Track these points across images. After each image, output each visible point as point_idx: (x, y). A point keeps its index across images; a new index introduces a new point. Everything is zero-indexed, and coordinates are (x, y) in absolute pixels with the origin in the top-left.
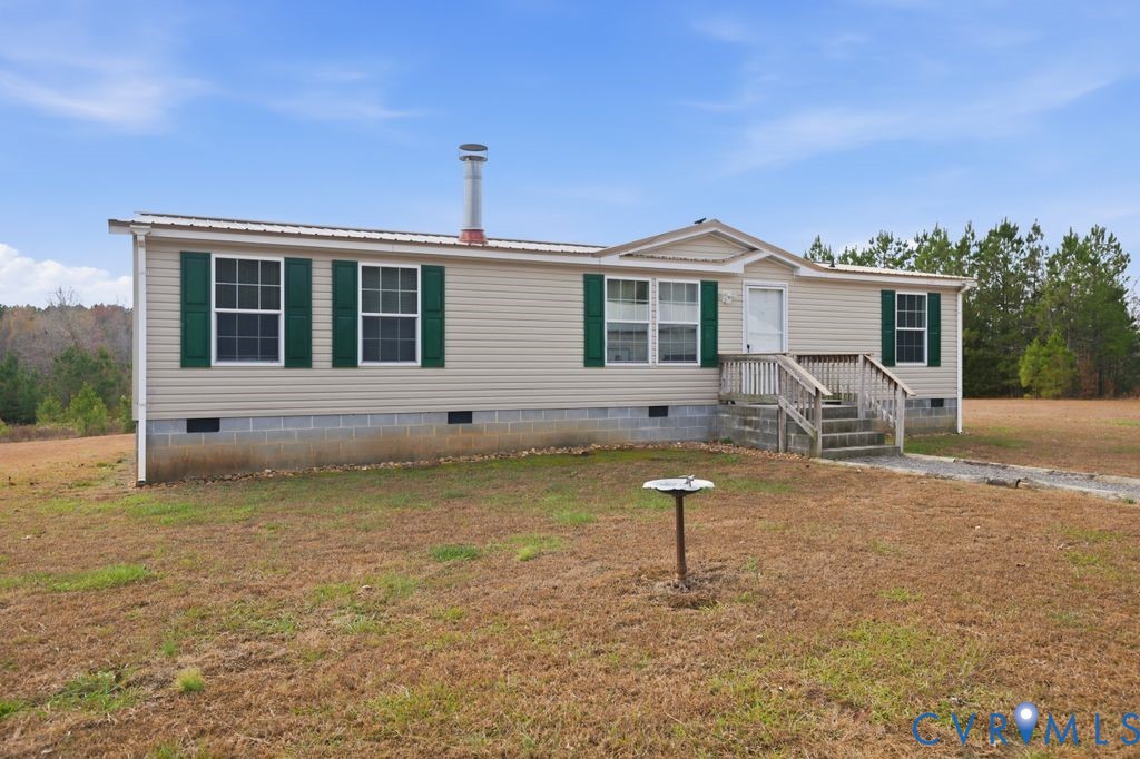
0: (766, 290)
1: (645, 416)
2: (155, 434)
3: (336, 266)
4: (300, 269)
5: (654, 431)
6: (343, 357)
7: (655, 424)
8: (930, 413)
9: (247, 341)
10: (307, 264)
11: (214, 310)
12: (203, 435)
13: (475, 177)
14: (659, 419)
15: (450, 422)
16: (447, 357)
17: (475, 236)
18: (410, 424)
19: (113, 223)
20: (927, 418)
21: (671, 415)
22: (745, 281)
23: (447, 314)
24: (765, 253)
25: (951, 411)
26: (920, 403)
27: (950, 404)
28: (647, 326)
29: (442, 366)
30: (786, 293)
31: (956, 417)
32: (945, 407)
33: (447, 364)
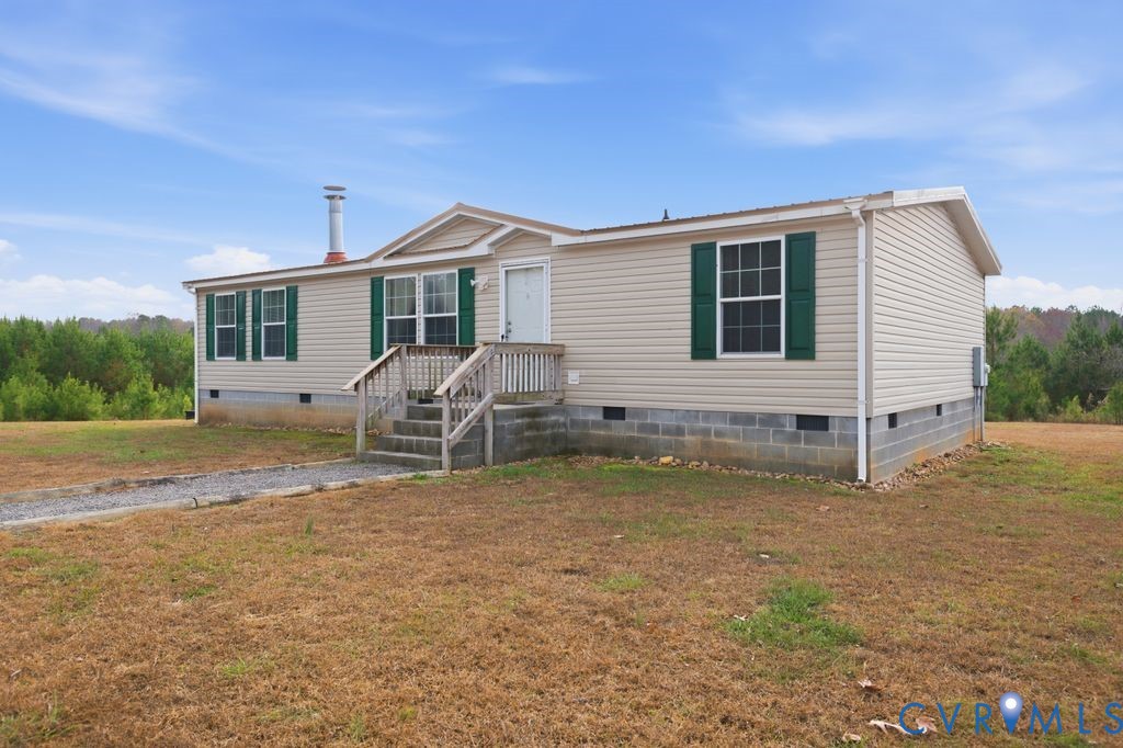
0: (527, 269)
2: (201, 402)
3: (254, 293)
4: (241, 297)
8: (794, 438)
9: (226, 345)
10: (244, 294)
11: (216, 327)
12: (215, 400)
13: (332, 211)
15: (301, 401)
16: (299, 353)
17: (334, 258)
18: (283, 400)
19: (184, 283)
20: (787, 447)
22: (500, 263)
23: (299, 321)
24: (511, 227)
25: (843, 439)
26: (771, 420)
27: (843, 427)
28: (415, 319)
29: (296, 360)
30: (547, 268)
31: (857, 452)
32: (830, 431)
33: (299, 358)
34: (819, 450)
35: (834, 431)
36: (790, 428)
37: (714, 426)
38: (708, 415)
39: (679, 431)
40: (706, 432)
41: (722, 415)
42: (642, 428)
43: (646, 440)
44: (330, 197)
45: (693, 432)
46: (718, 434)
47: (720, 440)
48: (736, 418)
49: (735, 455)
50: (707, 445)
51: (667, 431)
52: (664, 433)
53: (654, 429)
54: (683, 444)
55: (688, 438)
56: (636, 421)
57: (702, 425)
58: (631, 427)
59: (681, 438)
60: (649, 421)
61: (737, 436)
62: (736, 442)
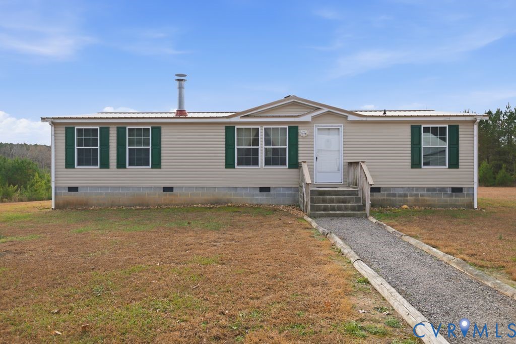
0: (329, 129)
1: (258, 192)
2: (58, 192)
3: (118, 129)
4: (105, 131)
5: (262, 198)
6: (121, 165)
7: (263, 196)
8: (451, 196)
9: (87, 159)
10: (108, 129)
11: (76, 147)
12: (73, 193)
13: (181, 88)
14: (265, 193)
15: (164, 191)
16: (162, 164)
17: (181, 113)
18: (147, 191)
19: (42, 118)
20: (448, 199)
21: (272, 191)
22: (314, 125)
23: (162, 146)
24: (325, 110)
25: (468, 195)
26: (442, 190)
27: (468, 191)
28: (258, 149)
29: (160, 168)
30: (342, 130)
31: (474, 199)
32: (464, 192)
33: (162, 167)
34: (460, 199)
35: (465, 192)
36: (449, 192)
37: (420, 193)
38: (417, 189)
39: (406, 195)
40: (417, 195)
41: (423, 189)
42: (389, 195)
43: (390, 200)
44: (179, 80)
45: (411, 196)
46: (422, 196)
47: (422, 198)
48: (429, 190)
49: (428, 203)
50: (417, 200)
51: (400, 196)
52: (398, 197)
53: (394, 195)
54: (407, 200)
55: (409, 198)
56: (386, 192)
57: (415, 192)
58: (384, 195)
59: (406, 198)
60: (392, 192)
61: (429, 196)
62: (429, 198)
